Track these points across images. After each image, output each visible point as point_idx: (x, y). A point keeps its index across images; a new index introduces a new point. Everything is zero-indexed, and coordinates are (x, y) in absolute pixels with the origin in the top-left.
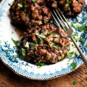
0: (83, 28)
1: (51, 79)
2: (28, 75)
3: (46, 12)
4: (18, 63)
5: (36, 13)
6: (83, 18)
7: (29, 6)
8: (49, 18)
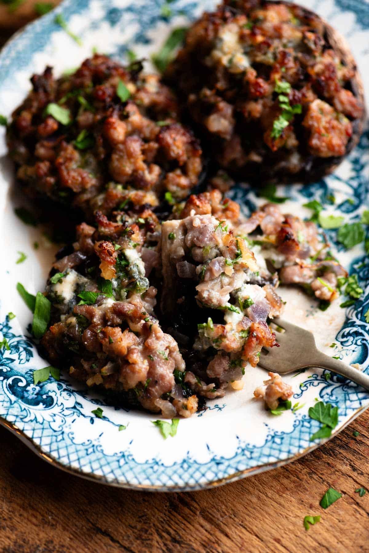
0: (360, 234)
1: (216, 485)
2: (107, 469)
3: (180, 152)
4: (56, 409)
5: (130, 155)
6: (355, 184)
7: (99, 117)
8: (193, 178)
